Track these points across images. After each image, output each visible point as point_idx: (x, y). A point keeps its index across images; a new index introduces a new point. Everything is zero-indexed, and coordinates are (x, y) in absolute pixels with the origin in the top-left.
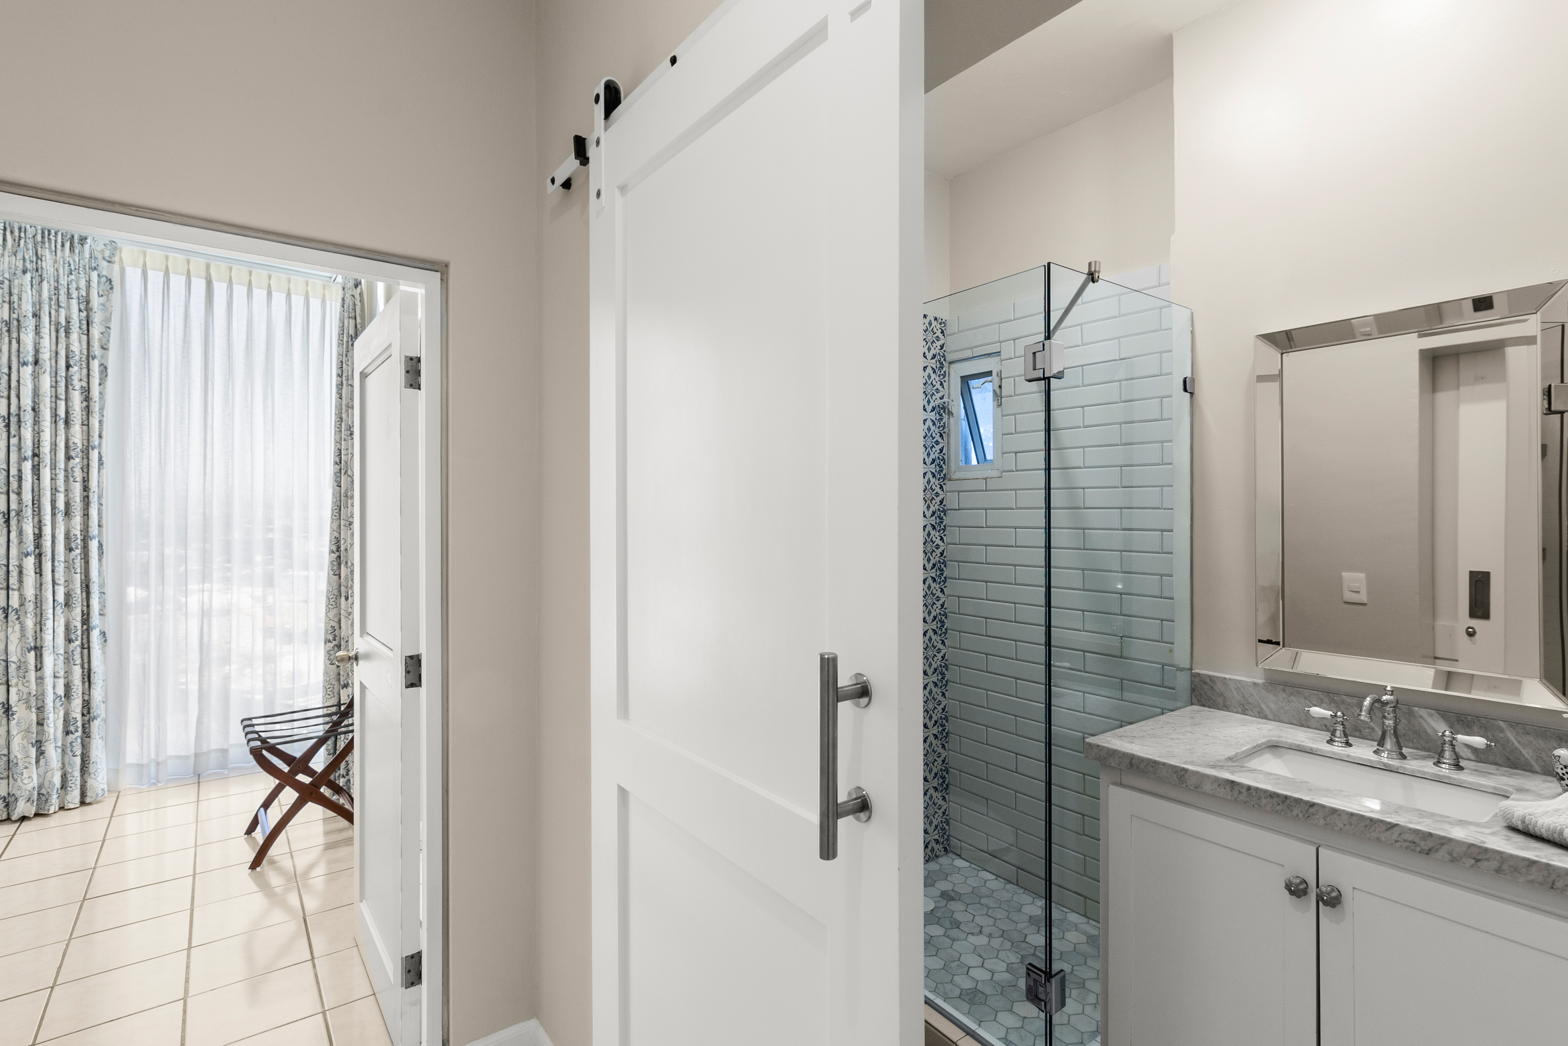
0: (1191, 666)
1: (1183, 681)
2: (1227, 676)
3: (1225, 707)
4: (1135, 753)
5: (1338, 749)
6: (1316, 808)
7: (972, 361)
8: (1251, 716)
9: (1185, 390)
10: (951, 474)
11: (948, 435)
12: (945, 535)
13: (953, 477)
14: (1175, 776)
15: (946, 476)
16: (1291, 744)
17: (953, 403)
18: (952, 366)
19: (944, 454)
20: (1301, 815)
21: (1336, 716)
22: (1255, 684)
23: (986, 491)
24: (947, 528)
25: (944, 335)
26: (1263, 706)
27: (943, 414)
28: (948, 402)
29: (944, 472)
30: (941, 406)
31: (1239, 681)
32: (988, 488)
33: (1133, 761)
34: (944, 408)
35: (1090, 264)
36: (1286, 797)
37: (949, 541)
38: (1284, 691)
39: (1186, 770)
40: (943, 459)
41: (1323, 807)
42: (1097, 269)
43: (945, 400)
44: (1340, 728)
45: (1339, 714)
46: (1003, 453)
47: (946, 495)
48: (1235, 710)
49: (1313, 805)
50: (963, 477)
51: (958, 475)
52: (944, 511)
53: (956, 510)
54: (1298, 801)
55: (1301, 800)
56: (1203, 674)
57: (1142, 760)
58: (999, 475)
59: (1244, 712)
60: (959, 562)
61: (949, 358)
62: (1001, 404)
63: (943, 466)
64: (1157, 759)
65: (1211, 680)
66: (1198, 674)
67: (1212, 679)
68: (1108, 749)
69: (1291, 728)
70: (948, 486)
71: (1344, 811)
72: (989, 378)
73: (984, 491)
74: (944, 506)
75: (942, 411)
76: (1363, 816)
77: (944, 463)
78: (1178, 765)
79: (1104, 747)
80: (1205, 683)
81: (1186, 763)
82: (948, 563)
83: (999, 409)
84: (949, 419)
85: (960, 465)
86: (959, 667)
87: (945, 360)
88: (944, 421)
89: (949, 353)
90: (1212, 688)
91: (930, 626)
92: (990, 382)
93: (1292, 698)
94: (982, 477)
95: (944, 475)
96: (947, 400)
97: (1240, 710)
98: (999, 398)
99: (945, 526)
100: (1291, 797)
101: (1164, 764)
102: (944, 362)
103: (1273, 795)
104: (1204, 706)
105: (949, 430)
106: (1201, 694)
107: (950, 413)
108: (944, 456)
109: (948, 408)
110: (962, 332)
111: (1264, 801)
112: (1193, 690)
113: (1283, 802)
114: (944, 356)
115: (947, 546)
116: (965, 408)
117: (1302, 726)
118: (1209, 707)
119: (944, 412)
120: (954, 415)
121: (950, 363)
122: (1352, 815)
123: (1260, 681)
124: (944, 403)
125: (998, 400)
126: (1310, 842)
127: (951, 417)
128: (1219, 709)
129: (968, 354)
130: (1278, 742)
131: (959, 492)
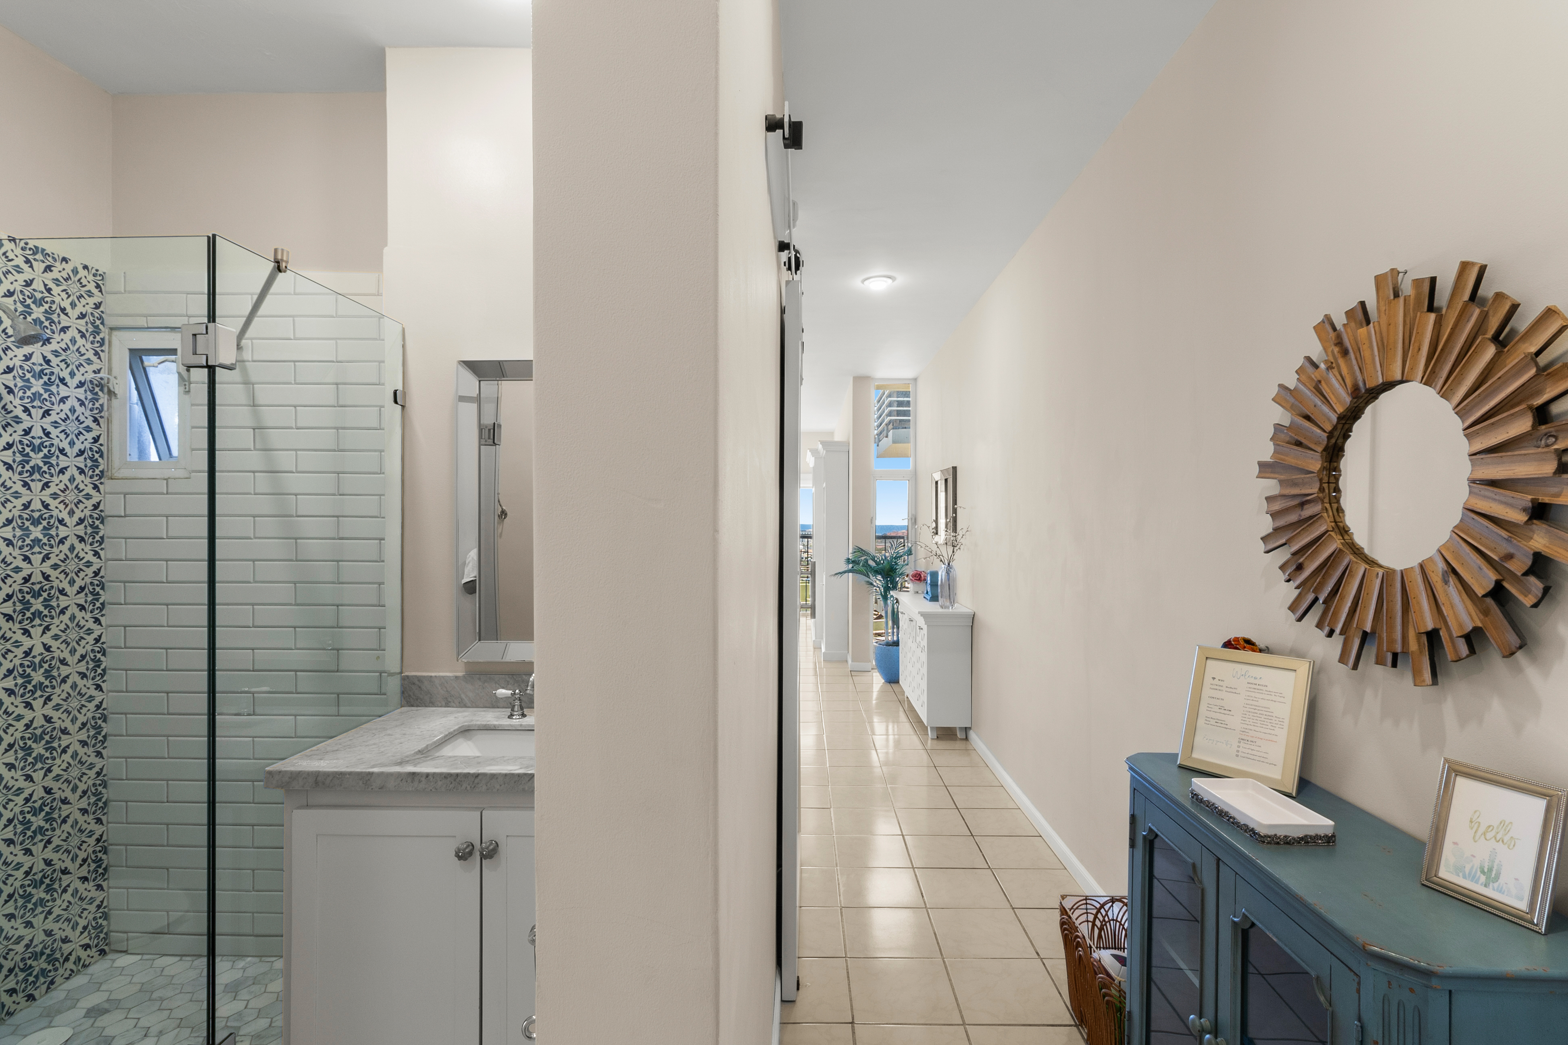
0: (402, 669)
1: (393, 686)
2: (433, 674)
3: (432, 704)
4: (321, 770)
5: (516, 721)
6: (480, 777)
7: (147, 333)
8: (453, 707)
9: (396, 402)
10: (114, 471)
11: (109, 421)
12: (102, 549)
13: (116, 475)
14: (361, 782)
15: (105, 474)
16: (479, 726)
17: (115, 381)
18: (115, 333)
19: (101, 445)
20: (469, 788)
21: (515, 694)
22: (456, 677)
23: (167, 493)
24: (106, 540)
25: (101, 291)
26: (463, 696)
27: (100, 393)
28: (108, 379)
29: (101, 468)
30: (96, 382)
31: (443, 677)
32: (170, 491)
33: (319, 779)
34: (101, 386)
35: (276, 250)
36: (457, 775)
37: (109, 557)
38: (480, 679)
39: (371, 774)
40: (100, 451)
41: (485, 775)
42: (285, 259)
43: (101, 375)
44: (517, 703)
45: (517, 691)
46: (193, 450)
47: (104, 497)
48: (440, 705)
49: (477, 776)
50: (133, 476)
51: (124, 473)
52: (102, 520)
53: (122, 517)
54: (467, 775)
55: (469, 773)
56: (412, 676)
57: (327, 775)
58: (187, 476)
59: (447, 705)
60: (125, 582)
61: (110, 321)
62: (189, 391)
63: (100, 460)
64: (343, 770)
65: (419, 681)
66: (408, 676)
67: (420, 679)
68: (292, 773)
69: (484, 711)
70: (107, 486)
71: (500, 774)
72: (173, 357)
73: (164, 494)
74: (101, 511)
75: (97, 389)
76: (513, 774)
77: (101, 456)
78: (364, 770)
79: (286, 772)
80: (414, 684)
81: (373, 767)
82: (107, 585)
83: (187, 397)
84: (110, 400)
85: (128, 460)
86: (126, 714)
87: (102, 323)
88: (100, 402)
89: (110, 315)
90: (420, 687)
91: (73, 668)
92: (173, 361)
93: (486, 684)
94: (162, 476)
95: (102, 472)
96: (106, 375)
97: (444, 703)
98: (187, 383)
99: (102, 538)
100: (461, 774)
101: (350, 773)
102: (101, 327)
103: (447, 776)
104: (412, 706)
105: (110, 415)
106: (410, 696)
107: (111, 393)
108: (102, 448)
109: (108, 387)
110: (130, 292)
111: (440, 783)
112: (403, 693)
113: (455, 780)
114: (101, 318)
115: (105, 563)
116: (137, 389)
117: (493, 707)
118: (417, 706)
119: (102, 390)
120: (118, 396)
121: (112, 329)
122: (506, 775)
123: (460, 674)
124: (101, 379)
125: (185, 385)
126: (476, 809)
127: (113, 398)
128: (426, 706)
129: (142, 322)
130: (469, 726)
131: (125, 494)
